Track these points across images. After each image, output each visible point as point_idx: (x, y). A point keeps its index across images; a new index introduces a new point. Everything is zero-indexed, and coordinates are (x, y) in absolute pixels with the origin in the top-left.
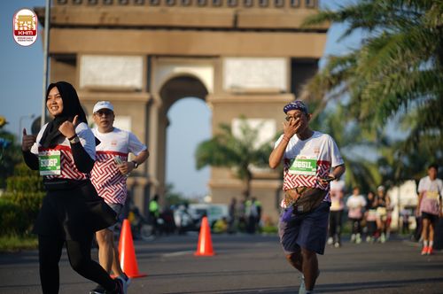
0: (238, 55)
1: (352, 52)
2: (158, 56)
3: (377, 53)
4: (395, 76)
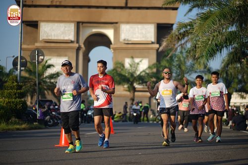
0: (128, 23)
1: (191, 20)
2: (83, 23)
3: (205, 22)
4: (215, 34)
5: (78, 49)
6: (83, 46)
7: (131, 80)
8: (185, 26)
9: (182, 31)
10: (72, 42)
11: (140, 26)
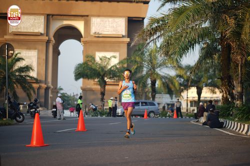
0: (99, 16)
1: (163, 16)
2: (53, 15)
3: (179, 17)
4: (188, 31)
5: (48, 42)
6: (53, 39)
7: (102, 74)
8: (158, 21)
9: (154, 26)
10: (41, 34)
11: (111, 19)
